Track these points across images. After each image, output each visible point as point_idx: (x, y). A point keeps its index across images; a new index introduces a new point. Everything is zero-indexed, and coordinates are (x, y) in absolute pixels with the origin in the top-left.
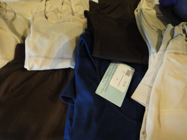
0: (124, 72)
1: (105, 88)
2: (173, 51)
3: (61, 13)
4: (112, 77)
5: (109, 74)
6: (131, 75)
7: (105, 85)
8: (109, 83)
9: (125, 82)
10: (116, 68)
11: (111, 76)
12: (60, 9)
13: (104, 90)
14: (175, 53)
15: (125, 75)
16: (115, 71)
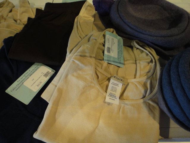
0: (43, 73)
1: (18, 87)
2: (79, 54)
3: (5, 19)
4: (28, 78)
5: (26, 75)
6: (49, 77)
7: (18, 85)
8: (23, 83)
9: (41, 83)
10: (36, 70)
11: (28, 76)
12: (5, 16)
13: (15, 89)
14: (81, 56)
15: (43, 76)
16: (34, 72)
